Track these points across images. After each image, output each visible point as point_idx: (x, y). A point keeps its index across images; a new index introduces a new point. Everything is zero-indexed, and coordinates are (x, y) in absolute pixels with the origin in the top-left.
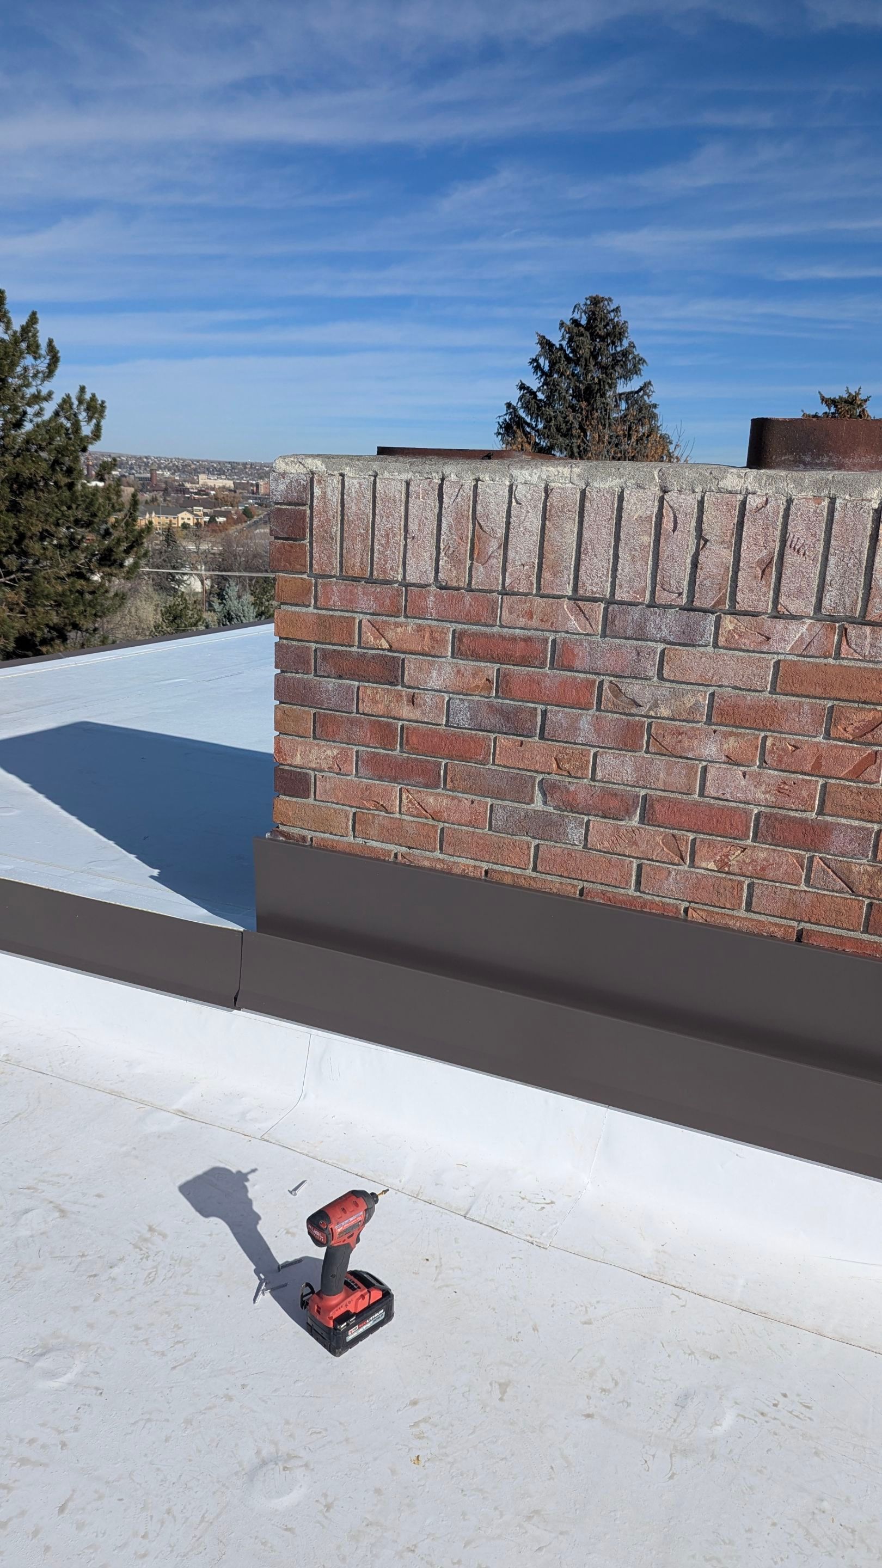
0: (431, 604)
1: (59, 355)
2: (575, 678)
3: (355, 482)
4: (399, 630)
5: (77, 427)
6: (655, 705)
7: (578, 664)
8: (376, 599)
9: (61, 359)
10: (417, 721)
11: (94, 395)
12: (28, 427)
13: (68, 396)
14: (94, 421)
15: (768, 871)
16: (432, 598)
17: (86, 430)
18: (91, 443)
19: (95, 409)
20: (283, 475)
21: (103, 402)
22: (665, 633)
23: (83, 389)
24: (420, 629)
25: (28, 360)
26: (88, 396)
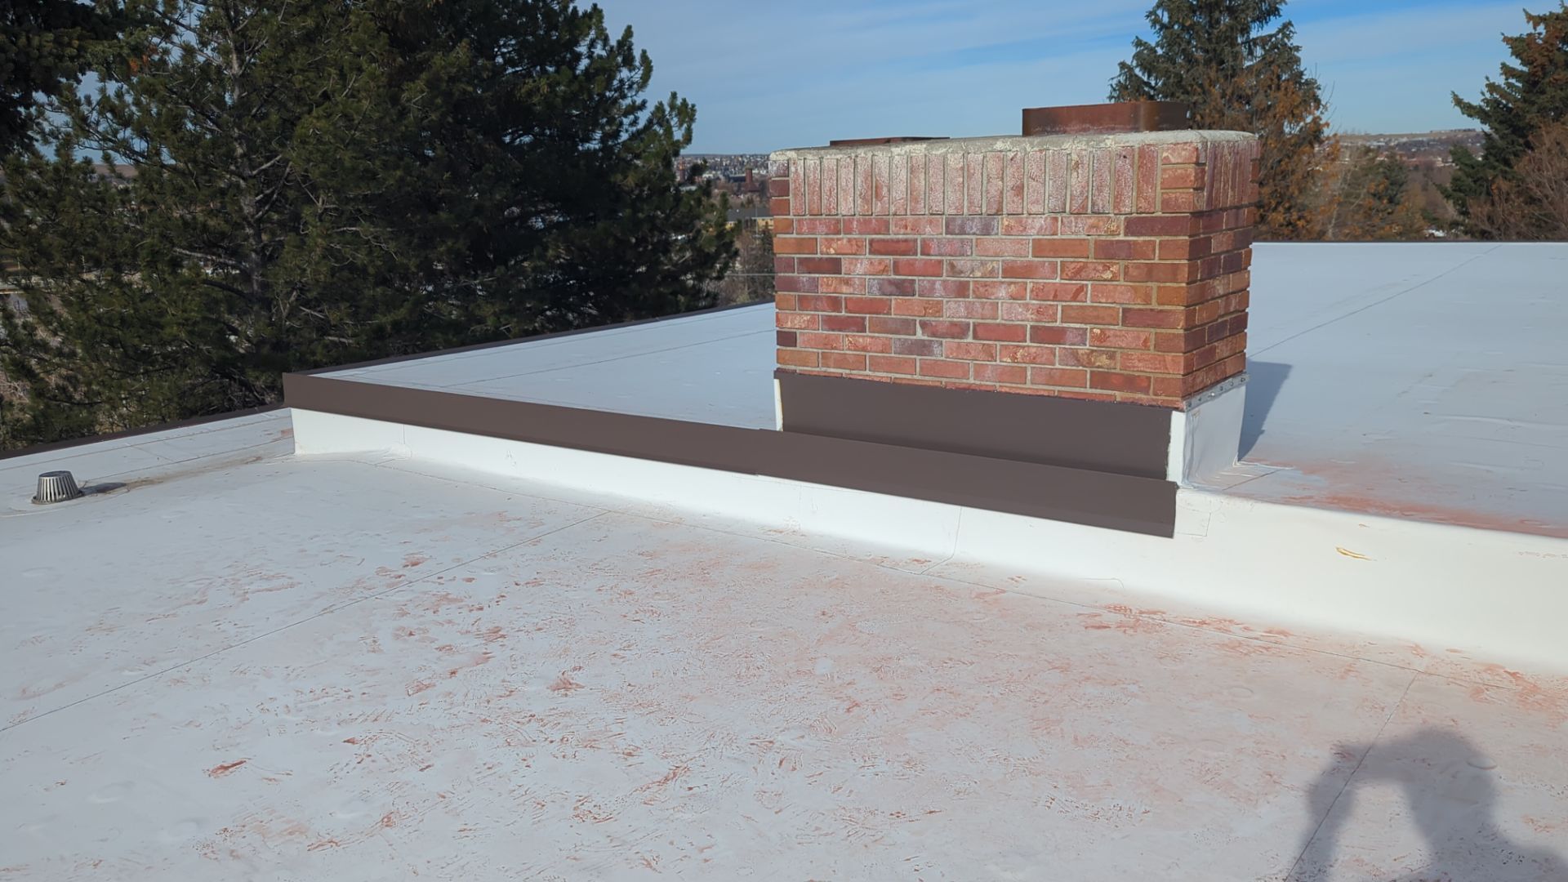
0: (855, 226)
1: (652, 64)
2: (931, 260)
3: (812, 162)
4: (839, 242)
5: (669, 132)
6: (973, 271)
7: (932, 252)
8: (827, 227)
9: (654, 68)
10: (851, 294)
11: (684, 100)
12: (624, 136)
13: (661, 104)
14: (685, 125)
15: (1037, 359)
16: (855, 223)
17: (678, 134)
18: (684, 148)
19: (686, 113)
20: (775, 162)
21: (693, 106)
22: (974, 230)
23: (674, 95)
24: (850, 240)
25: (624, 73)
26: (679, 102)
